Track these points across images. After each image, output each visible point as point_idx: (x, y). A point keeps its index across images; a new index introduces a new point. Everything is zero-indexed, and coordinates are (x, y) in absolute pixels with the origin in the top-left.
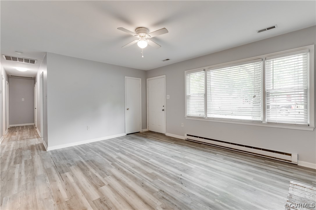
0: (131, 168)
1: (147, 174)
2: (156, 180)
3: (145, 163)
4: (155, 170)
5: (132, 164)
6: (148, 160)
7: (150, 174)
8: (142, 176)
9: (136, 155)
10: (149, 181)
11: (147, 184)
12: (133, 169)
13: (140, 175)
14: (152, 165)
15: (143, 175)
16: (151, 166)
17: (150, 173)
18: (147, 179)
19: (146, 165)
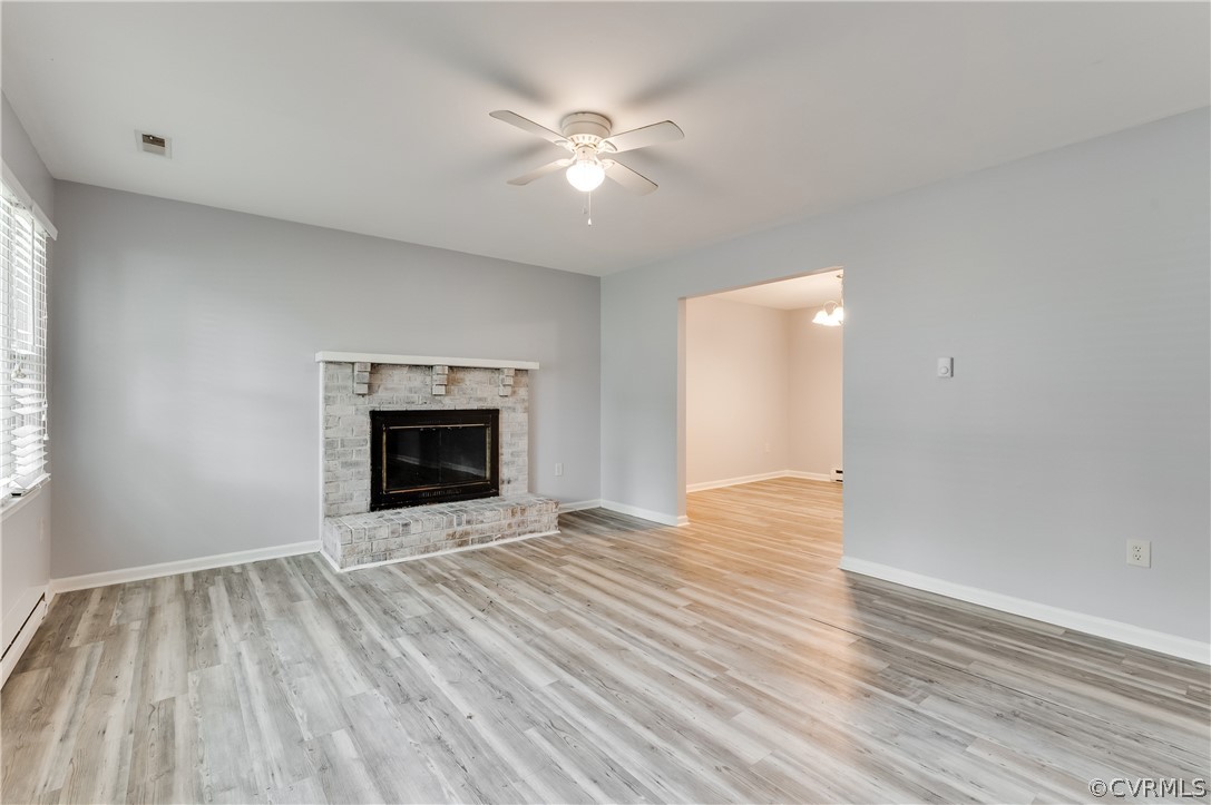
0: (632, 648)
1: (575, 627)
2: (552, 610)
3: (579, 669)
4: (544, 636)
5: (634, 666)
6: (559, 685)
7: (565, 625)
8: (592, 621)
9: (630, 723)
10: (572, 610)
11: (577, 605)
12: (623, 643)
13: (598, 624)
14: (551, 657)
15: (589, 625)
16: (556, 654)
17: (565, 629)
18: (576, 612)
19: (575, 657)
